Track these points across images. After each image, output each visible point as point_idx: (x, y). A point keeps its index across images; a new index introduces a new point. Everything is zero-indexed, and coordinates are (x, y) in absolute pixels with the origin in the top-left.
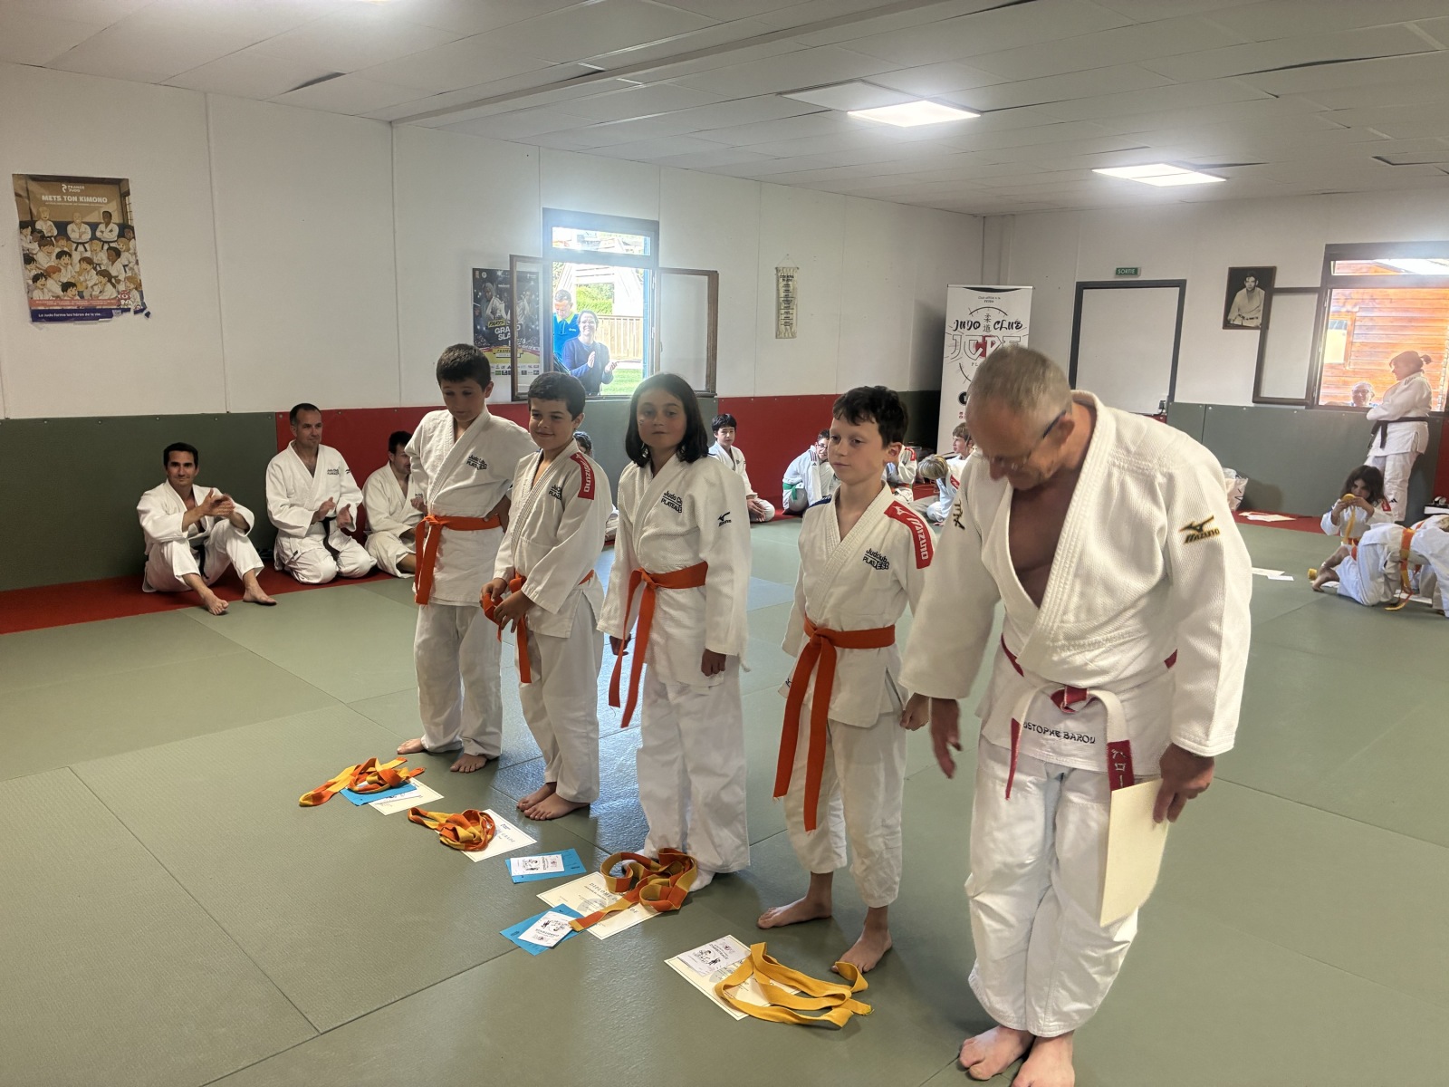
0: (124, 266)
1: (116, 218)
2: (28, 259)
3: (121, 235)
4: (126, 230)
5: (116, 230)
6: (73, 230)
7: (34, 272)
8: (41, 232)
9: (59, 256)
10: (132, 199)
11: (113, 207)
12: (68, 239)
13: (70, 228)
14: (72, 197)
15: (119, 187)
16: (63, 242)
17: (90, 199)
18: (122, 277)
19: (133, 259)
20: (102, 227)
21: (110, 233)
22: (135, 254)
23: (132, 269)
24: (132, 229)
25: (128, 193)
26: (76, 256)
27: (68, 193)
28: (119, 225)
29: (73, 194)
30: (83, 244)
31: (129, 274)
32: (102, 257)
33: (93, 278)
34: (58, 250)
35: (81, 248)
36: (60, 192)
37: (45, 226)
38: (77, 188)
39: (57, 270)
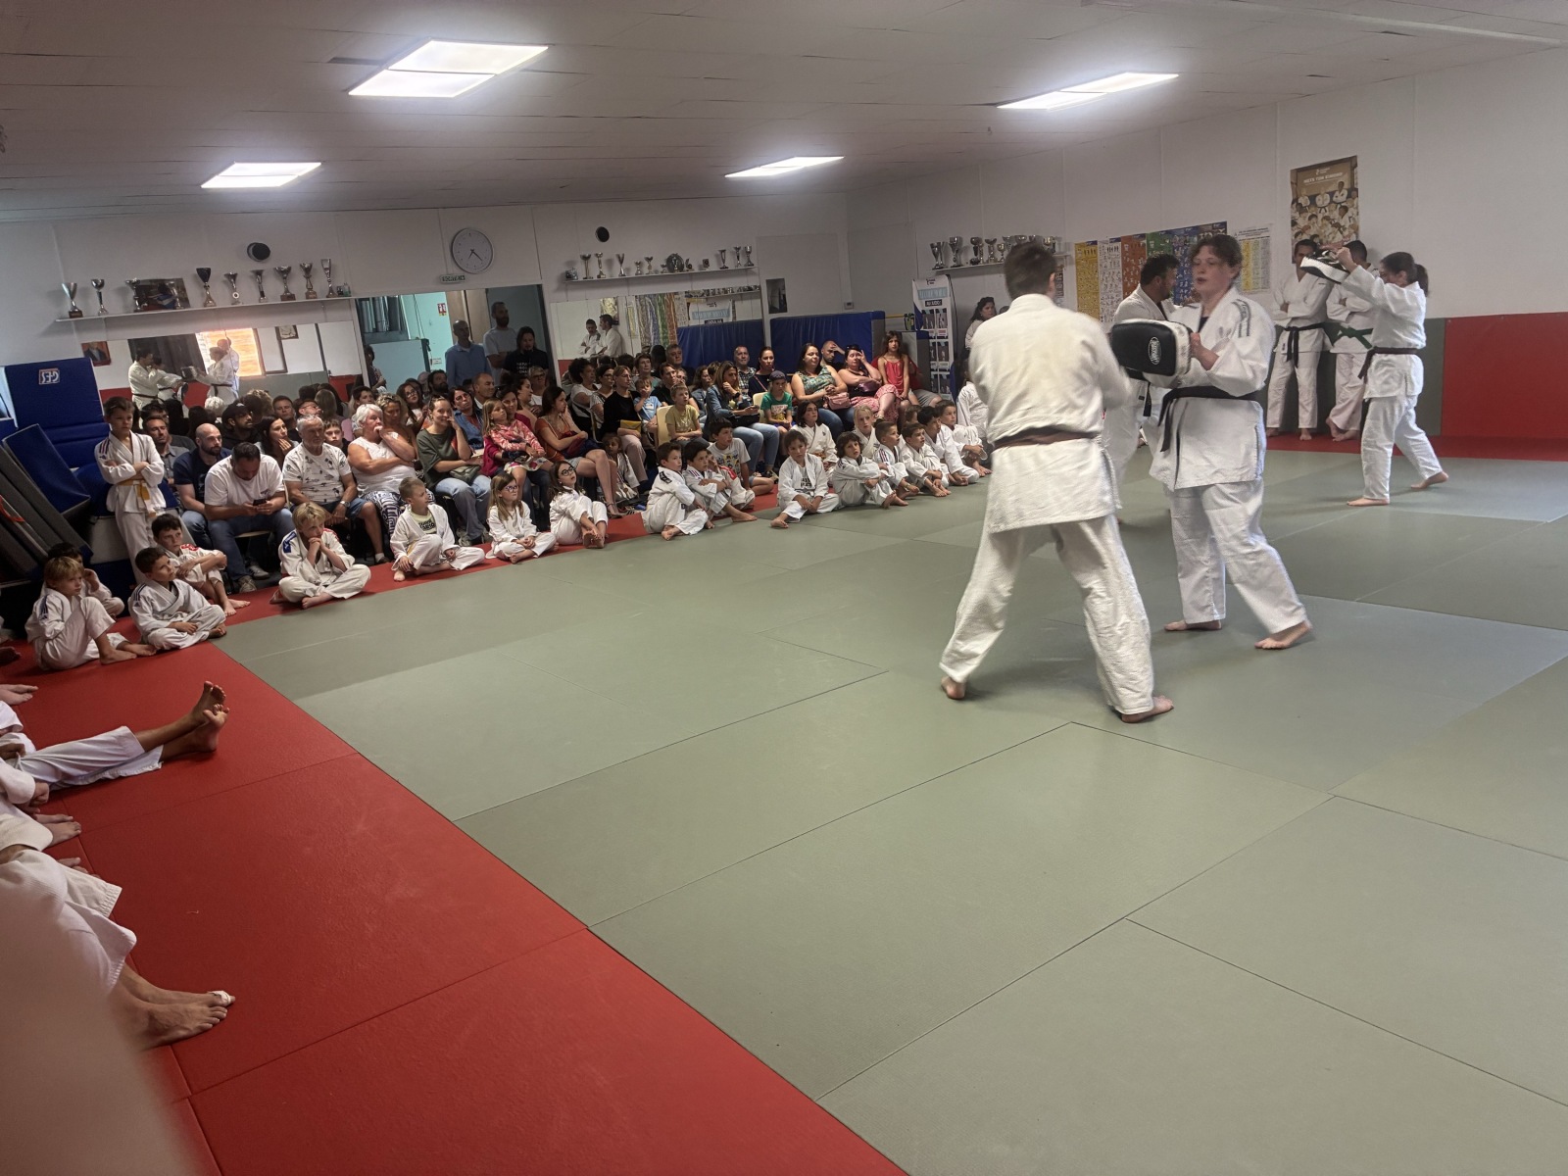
0: (1350, 218)
1: (1346, 186)
2: (1294, 223)
3: (1349, 196)
4: (1353, 192)
5: (1346, 193)
6: (1319, 201)
7: (1296, 231)
8: (1300, 204)
9: (1310, 219)
10: (1359, 169)
11: (1345, 179)
12: (1316, 206)
13: (1317, 199)
14: (1323, 176)
15: (1351, 163)
16: (1313, 209)
17: (1331, 176)
18: (1347, 226)
19: (1355, 213)
20: (1337, 193)
21: (1341, 197)
22: (1357, 208)
23: (1354, 219)
24: (1357, 190)
25: (1356, 166)
26: (1320, 216)
27: (1320, 175)
28: (1348, 190)
29: (1324, 175)
30: (1324, 207)
31: (1352, 222)
32: (1335, 214)
33: (1329, 229)
34: (1309, 214)
35: (1323, 210)
36: (1315, 176)
37: (1304, 201)
38: (1324, 170)
39: (1308, 227)
